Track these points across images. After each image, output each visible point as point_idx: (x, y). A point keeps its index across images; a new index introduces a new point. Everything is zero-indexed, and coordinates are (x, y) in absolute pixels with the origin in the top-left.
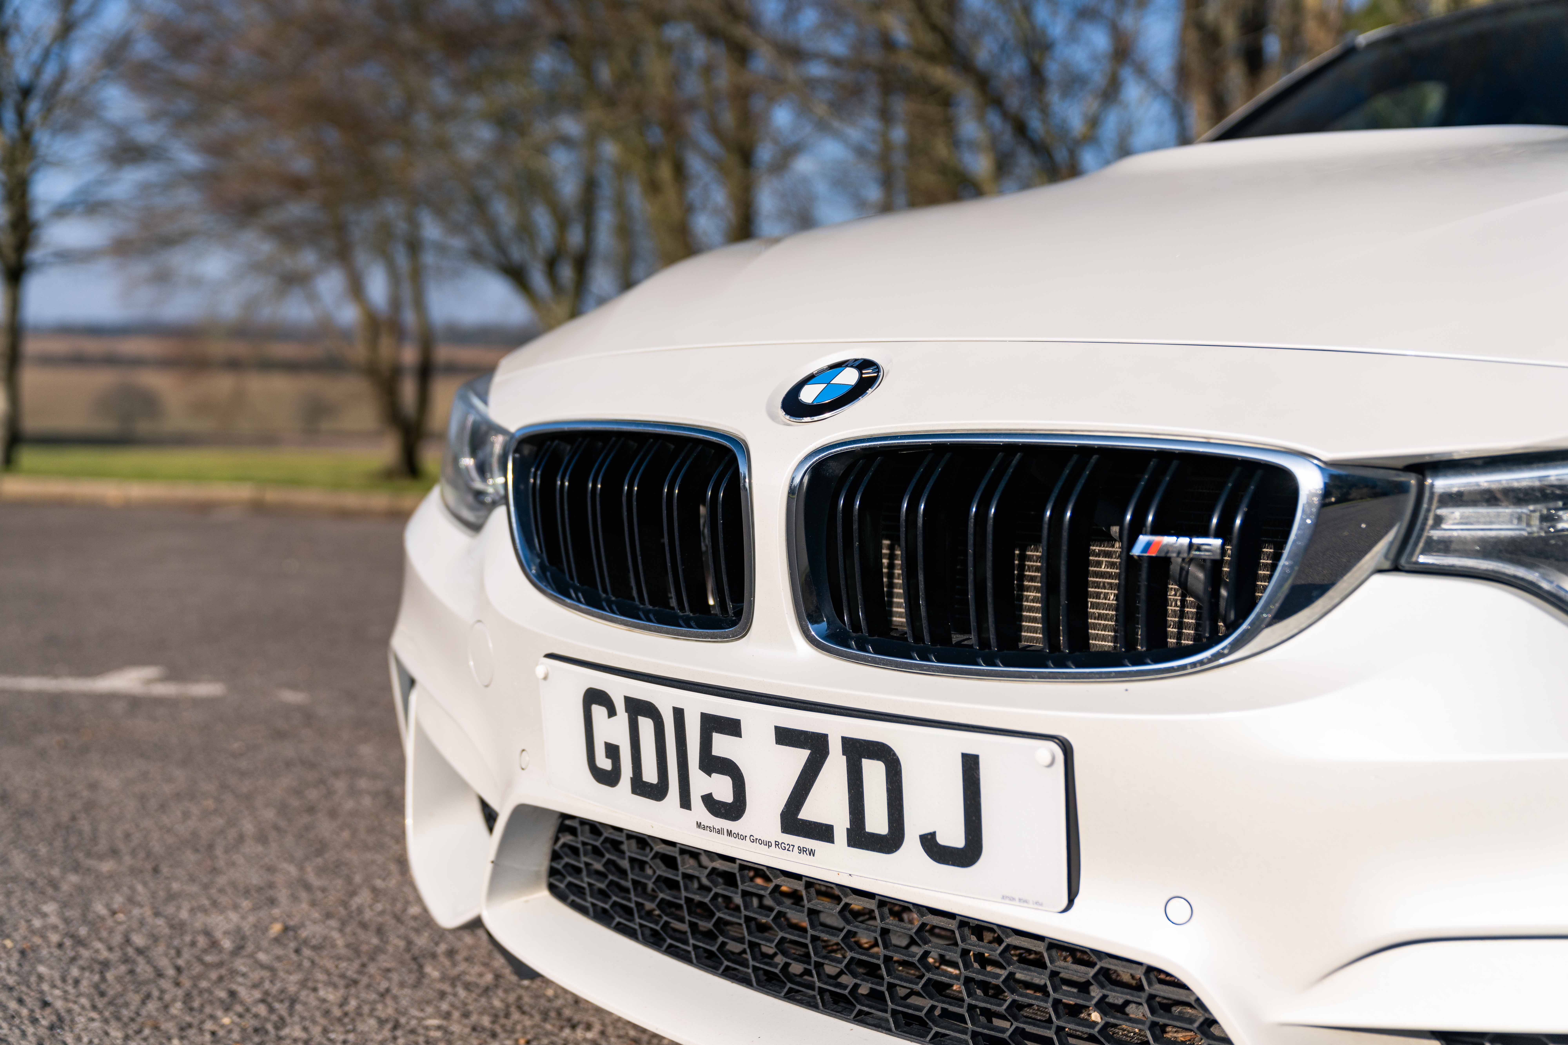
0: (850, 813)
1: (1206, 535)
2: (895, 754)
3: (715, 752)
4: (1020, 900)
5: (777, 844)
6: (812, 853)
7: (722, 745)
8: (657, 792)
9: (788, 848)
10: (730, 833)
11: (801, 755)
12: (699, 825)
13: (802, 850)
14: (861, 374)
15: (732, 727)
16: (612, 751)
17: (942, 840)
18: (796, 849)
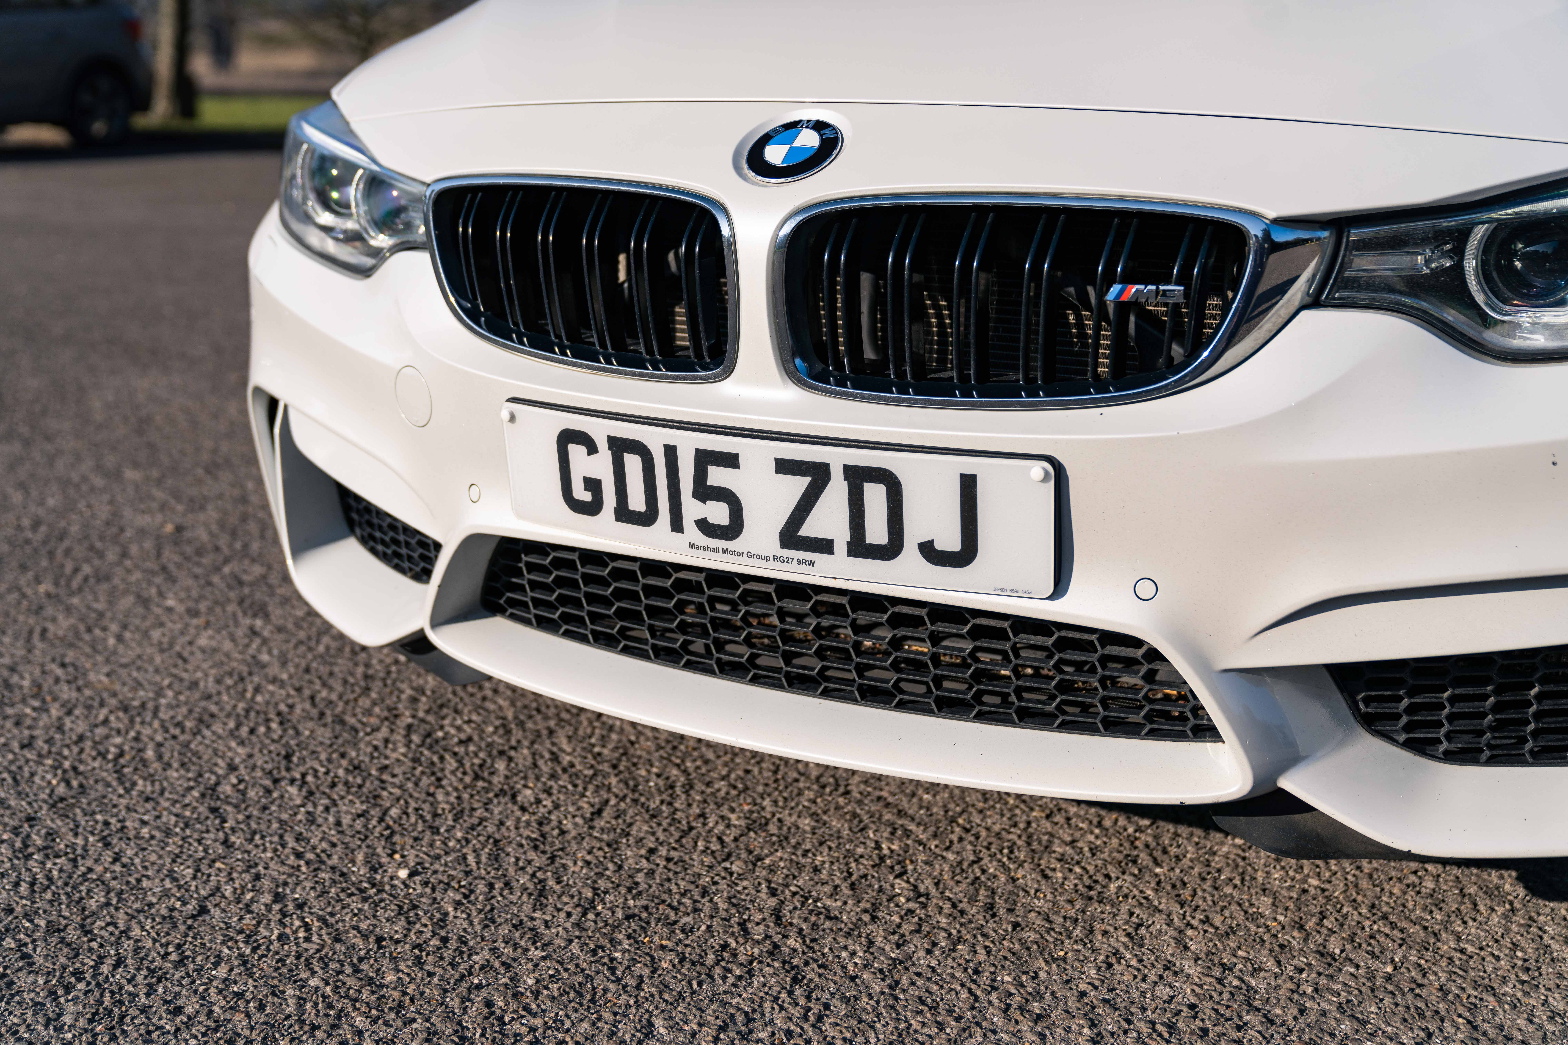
0: (851, 529)
1: (1168, 283)
2: (896, 478)
3: (710, 482)
4: (1011, 591)
5: (775, 558)
6: (811, 563)
7: (717, 476)
8: (647, 518)
9: (788, 560)
10: (725, 551)
11: (801, 483)
12: (692, 546)
13: (801, 562)
14: (821, 135)
15: (731, 461)
16: (593, 485)
17: (939, 546)
18: (795, 561)
